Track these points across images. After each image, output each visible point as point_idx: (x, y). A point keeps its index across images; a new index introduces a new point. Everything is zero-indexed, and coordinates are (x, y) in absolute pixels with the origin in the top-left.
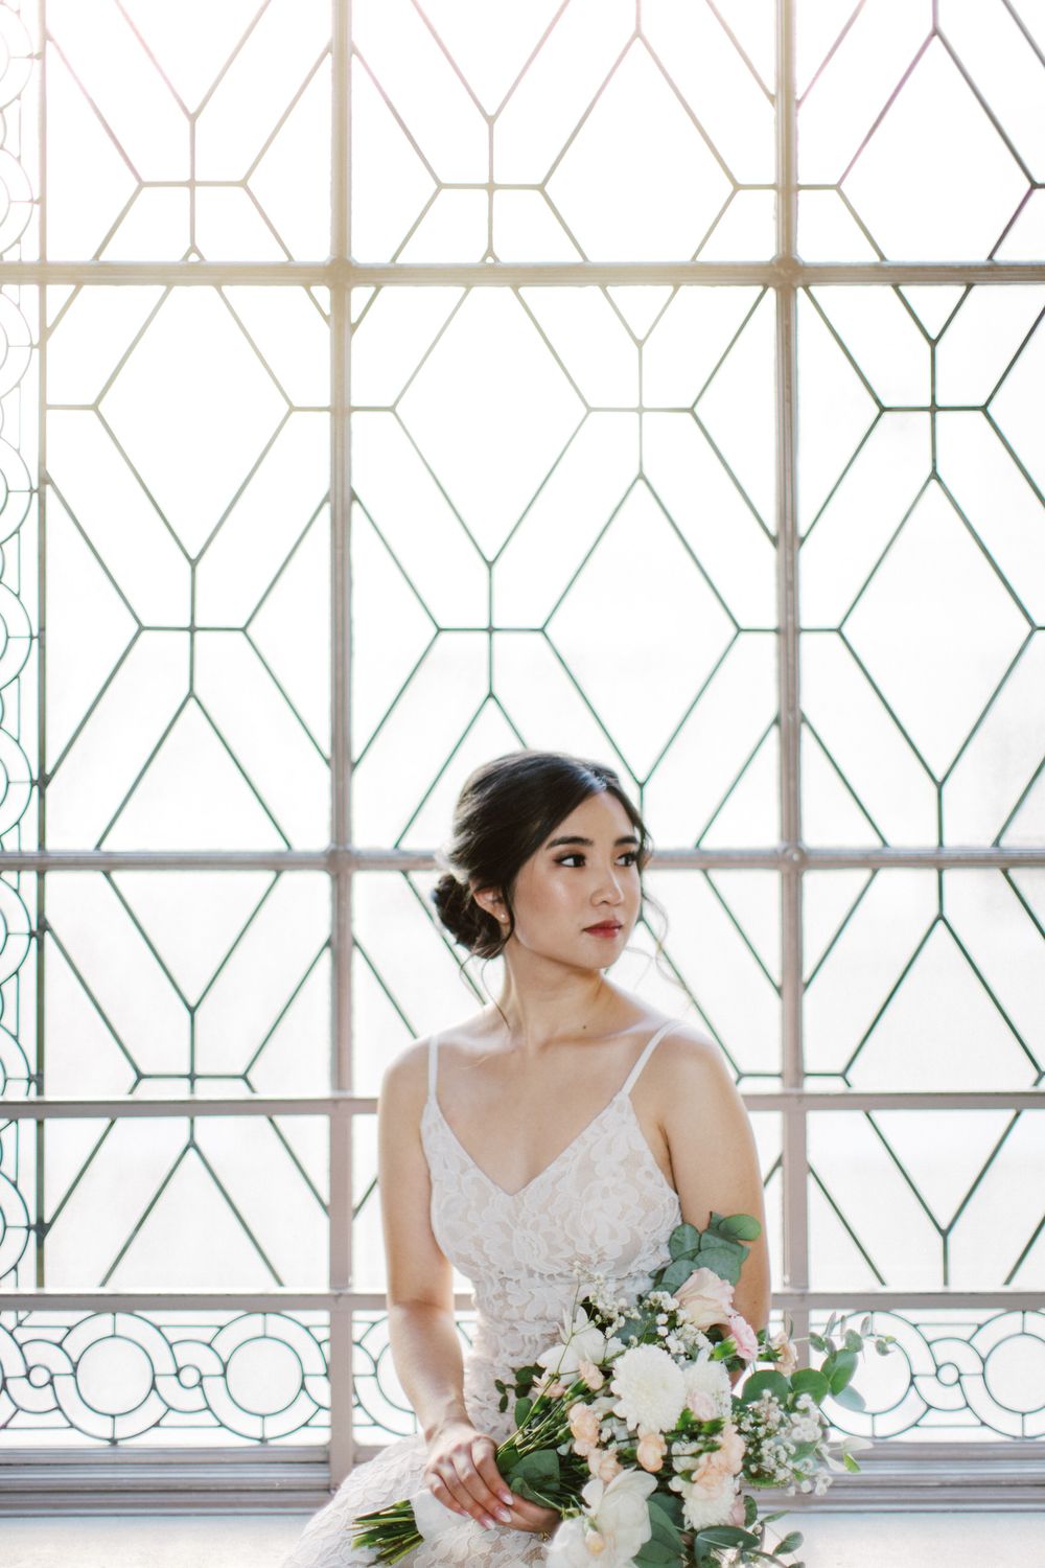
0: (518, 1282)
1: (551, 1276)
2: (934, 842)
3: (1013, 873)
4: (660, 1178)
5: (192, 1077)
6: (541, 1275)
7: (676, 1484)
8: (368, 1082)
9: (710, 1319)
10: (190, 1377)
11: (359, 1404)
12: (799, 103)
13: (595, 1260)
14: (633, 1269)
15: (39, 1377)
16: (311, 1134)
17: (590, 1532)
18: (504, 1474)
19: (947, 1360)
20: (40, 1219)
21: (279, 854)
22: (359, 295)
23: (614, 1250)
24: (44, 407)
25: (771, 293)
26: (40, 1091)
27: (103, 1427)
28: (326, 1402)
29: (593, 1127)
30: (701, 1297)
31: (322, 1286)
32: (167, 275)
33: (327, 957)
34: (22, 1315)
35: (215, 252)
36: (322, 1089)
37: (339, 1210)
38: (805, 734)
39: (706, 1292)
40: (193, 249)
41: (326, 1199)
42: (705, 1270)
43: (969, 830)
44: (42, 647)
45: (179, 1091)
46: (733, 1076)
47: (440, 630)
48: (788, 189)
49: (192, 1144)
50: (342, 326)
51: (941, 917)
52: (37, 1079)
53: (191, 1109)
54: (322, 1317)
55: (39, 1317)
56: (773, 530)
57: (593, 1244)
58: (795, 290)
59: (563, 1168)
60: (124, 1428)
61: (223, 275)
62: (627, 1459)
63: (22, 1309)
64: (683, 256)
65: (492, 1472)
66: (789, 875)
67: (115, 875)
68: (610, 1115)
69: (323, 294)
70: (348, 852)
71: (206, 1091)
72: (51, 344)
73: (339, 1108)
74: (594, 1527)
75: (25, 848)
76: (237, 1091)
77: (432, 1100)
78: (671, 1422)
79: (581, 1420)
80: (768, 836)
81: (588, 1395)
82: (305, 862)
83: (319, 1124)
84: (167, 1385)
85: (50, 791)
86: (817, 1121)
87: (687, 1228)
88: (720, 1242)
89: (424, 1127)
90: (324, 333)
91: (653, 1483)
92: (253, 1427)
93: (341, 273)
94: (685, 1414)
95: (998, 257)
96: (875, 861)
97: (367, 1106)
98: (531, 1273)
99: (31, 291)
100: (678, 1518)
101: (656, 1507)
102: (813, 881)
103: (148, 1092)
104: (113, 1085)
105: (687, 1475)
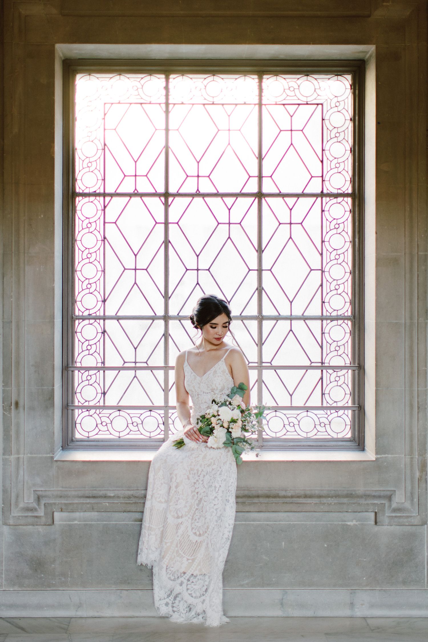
0: (201, 395)
1: (207, 393)
2: (290, 314)
3: (306, 321)
4: (229, 375)
5: (135, 363)
6: (206, 393)
7: (230, 430)
8: (172, 362)
9: (238, 404)
10: (135, 424)
11: (170, 430)
12: (263, 159)
13: (216, 389)
14: (223, 392)
15: (104, 424)
16: (160, 374)
17: (215, 438)
18: (200, 432)
19: (291, 421)
20: (104, 392)
21: (153, 316)
22: (170, 199)
23: (220, 388)
24: (104, 223)
25: (257, 200)
26: (104, 365)
27: (117, 434)
28: (163, 429)
29: (217, 365)
30: (236, 400)
31: (163, 404)
32: (130, 195)
33: (163, 338)
34: (101, 410)
35: (141, 190)
36: (162, 364)
37: (166, 390)
38: (263, 292)
39: (237, 399)
40: (136, 189)
41: (163, 388)
42: (237, 395)
43: (297, 312)
44: (104, 273)
45: (133, 365)
46: (247, 363)
47: (187, 270)
48: (260, 177)
49: (135, 377)
50: (167, 205)
51: (291, 330)
52: (103, 363)
53: (135, 369)
54: (162, 412)
55: (105, 411)
56: (257, 249)
57: (215, 386)
58: (262, 199)
59: (210, 373)
60: (122, 434)
61: (142, 195)
62: (222, 426)
63: (101, 409)
64: (238, 191)
65: (198, 432)
66: (259, 321)
67: (120, 321)
68: (220, 362)
69: (163, 199)
70: (168, 316)
71: (138, 365)
72: (106, 210)
73: (166, 368)
74: (215, 437)
75: (101, 315)
76: (145, 365)
77: (186, 361)
78: (230, 420)
79: (213, 420)
80: (255, 313)
81: (214, 416)
82: (159, 318)
83: (162, 372)
84: (130, 426)
85: (106, 303)
86: (265, 372)
87: (235, 387)
88: (240, 390)
89: (184, 366)
90: (163, 207)
91: (226, 431)
92: (148, 434)
93: (166, 195)
94: (232, 419)
95: (304, 192)
96: (277, 318)
97: (172, 368)
98: (204, 392)
99: (102, 199)
100: (231, 436)
101: (227, 435)
102: (265, 323)
103: (126, 365)
104: (120, 364)
105: (232, 428)
